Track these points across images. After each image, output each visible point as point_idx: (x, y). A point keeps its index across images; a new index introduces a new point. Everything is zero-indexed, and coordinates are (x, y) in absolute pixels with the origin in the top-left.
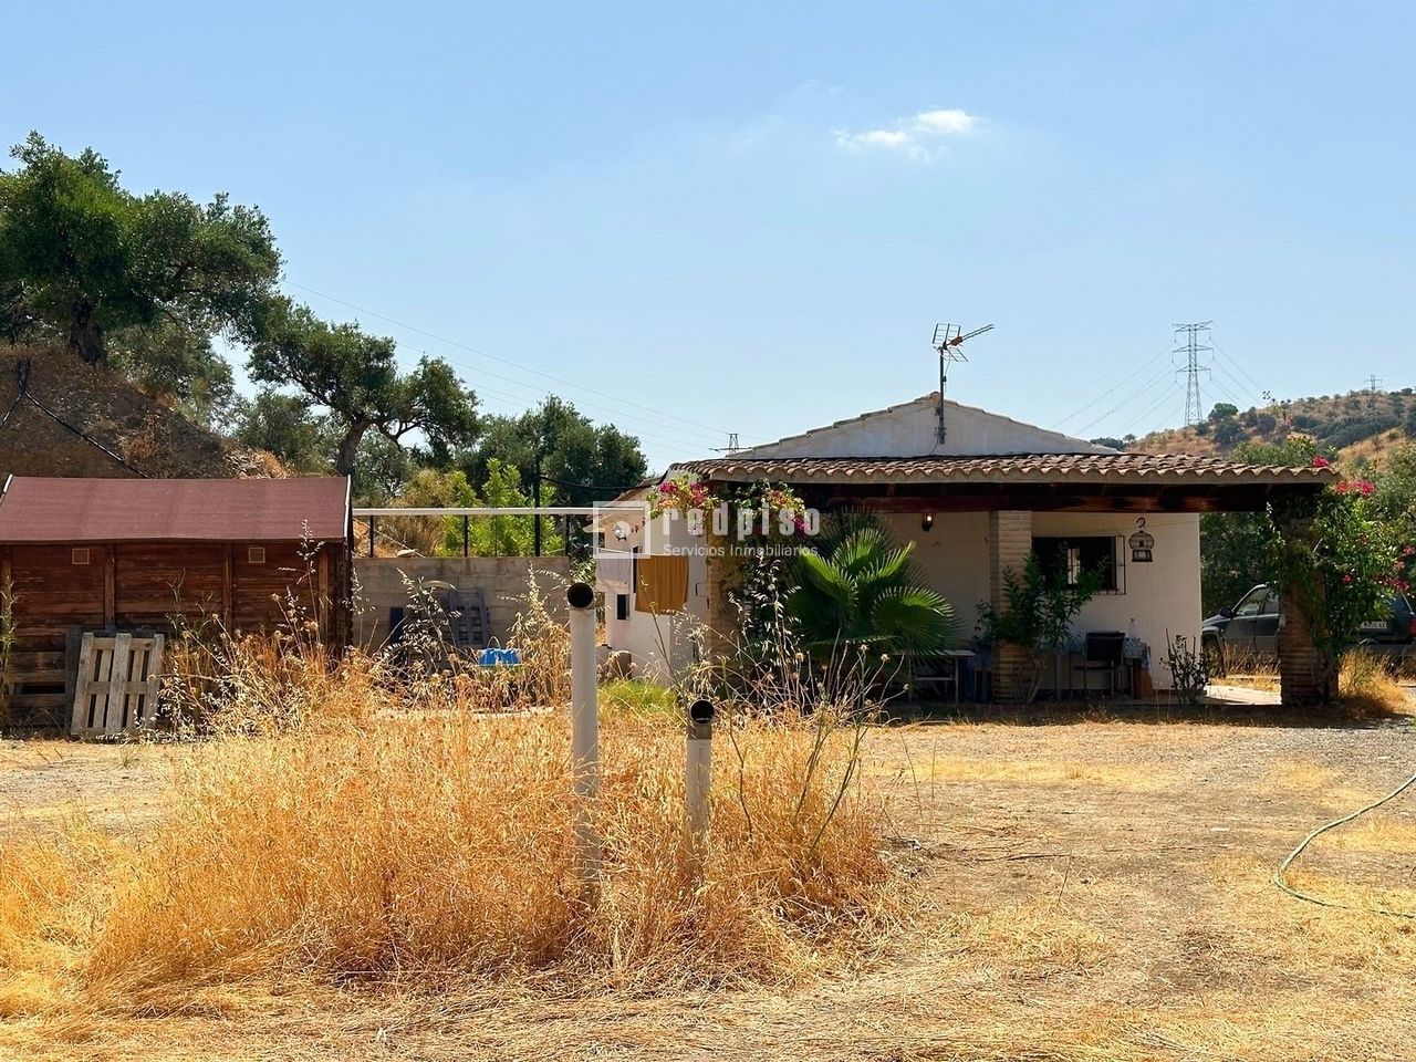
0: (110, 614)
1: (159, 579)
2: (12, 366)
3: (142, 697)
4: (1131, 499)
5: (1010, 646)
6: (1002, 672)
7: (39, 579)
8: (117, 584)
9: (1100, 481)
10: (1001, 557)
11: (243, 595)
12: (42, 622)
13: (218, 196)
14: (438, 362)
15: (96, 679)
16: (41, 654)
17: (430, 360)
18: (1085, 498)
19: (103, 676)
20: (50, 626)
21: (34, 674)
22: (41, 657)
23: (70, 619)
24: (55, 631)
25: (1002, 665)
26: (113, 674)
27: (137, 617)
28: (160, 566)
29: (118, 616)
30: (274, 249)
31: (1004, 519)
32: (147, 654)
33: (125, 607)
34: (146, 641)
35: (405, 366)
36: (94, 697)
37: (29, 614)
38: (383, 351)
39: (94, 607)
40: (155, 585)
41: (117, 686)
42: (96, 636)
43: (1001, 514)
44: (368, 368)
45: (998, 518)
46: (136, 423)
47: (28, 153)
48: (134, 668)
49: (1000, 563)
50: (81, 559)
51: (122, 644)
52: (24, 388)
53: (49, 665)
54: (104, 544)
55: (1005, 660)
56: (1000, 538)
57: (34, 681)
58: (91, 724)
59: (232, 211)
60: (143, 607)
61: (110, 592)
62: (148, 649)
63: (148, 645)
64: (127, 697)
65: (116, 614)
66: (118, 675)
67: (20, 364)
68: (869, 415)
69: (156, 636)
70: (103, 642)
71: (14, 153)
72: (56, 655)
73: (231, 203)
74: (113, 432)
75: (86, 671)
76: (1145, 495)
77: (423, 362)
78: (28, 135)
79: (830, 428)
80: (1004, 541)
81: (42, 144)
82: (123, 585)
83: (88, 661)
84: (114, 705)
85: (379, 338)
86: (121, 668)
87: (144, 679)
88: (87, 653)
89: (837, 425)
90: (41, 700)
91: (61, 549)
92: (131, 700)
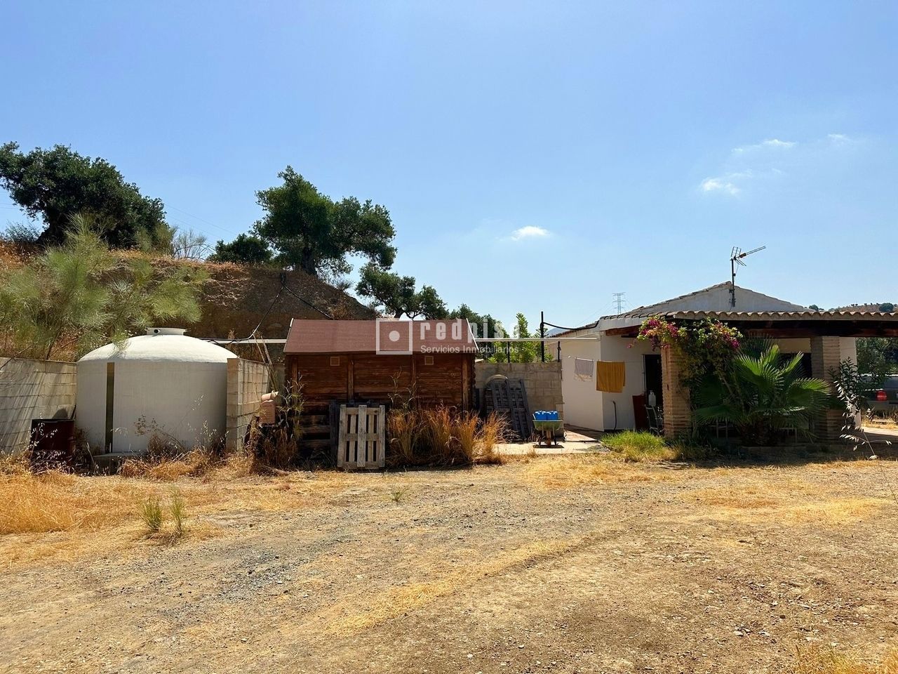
0: (351, 393)
1: (377, 374)
2: (278, 275)
3: (375, 443)
4: (886, 330)
5: (832, 410)
6: (828, 425)
7: (313, 374)
8: (354, 376)
9: (880, 319)
10: (825, 361)
11: (422, 383)
12: (313, 398)
13: (367, 201)
14: (430, 288)
15: (349, 432)
16: (314, 417)
17: (427, 287)
18: (862, 330)
19: (353, 430)
20: (318, 400)
21: (310, 428)
22: (314, 418)
23: (329, 397)
24: (321, 403)
25: (828, 422)
26: (359, 430)
27: (364, 395)
28: (378, 366)
29: (356, 394)
30: (391, 225)
31: (826, 341)
32: (375, 416)
33: (359, 390)
34: (374, 409)
35: (418, 289)
36: (348, 443)
37: (307, 394)
38: (410, 282)
39: (342, 390)
40: (375, 377)
41: (361, 436)
42: (347, 406)
43: (824, 338)
44: (405, 289)
45: (822, 340)
46: (334, 302)
47: (286, 175)
48: (369, 426)
49: (825, 365)
50: (336, 363)
51: (362, 411)
52: (283, 285)
53: (318, 423)
54: (348, 354)
55: (830, 418)
56: (824, 351)
57: (312, 432)
58: (347, 460)
59: (374, 207)
60: (368, 389)
61: (351, 381)
62: (376, 414)
63: (376, 412)
64: (367, 442)
65: (354, 393)
66: (362, 430)
67: (281, 275)
68: (697, 293)
69: (381, 406)
70: (351, 410)
71: (280, 176)
72: (322, 417)
73: (373, 204)
74: (325, 305)
75: (343, 428)
76: (893, 328)
77: (424, 288)
78: (286, 168)
79: (678, 299)
80: (826, 353)
81: (292, 172)
82: (357, 377)
83: (344, 422)
84: (361, 448)
85: (410, 277)
86: (362, 425)
87: (375, 432)
88: (343, 417)
89: (681, 298)
90: (315, 444)
91: (323, 357)
92: (369, 445)
